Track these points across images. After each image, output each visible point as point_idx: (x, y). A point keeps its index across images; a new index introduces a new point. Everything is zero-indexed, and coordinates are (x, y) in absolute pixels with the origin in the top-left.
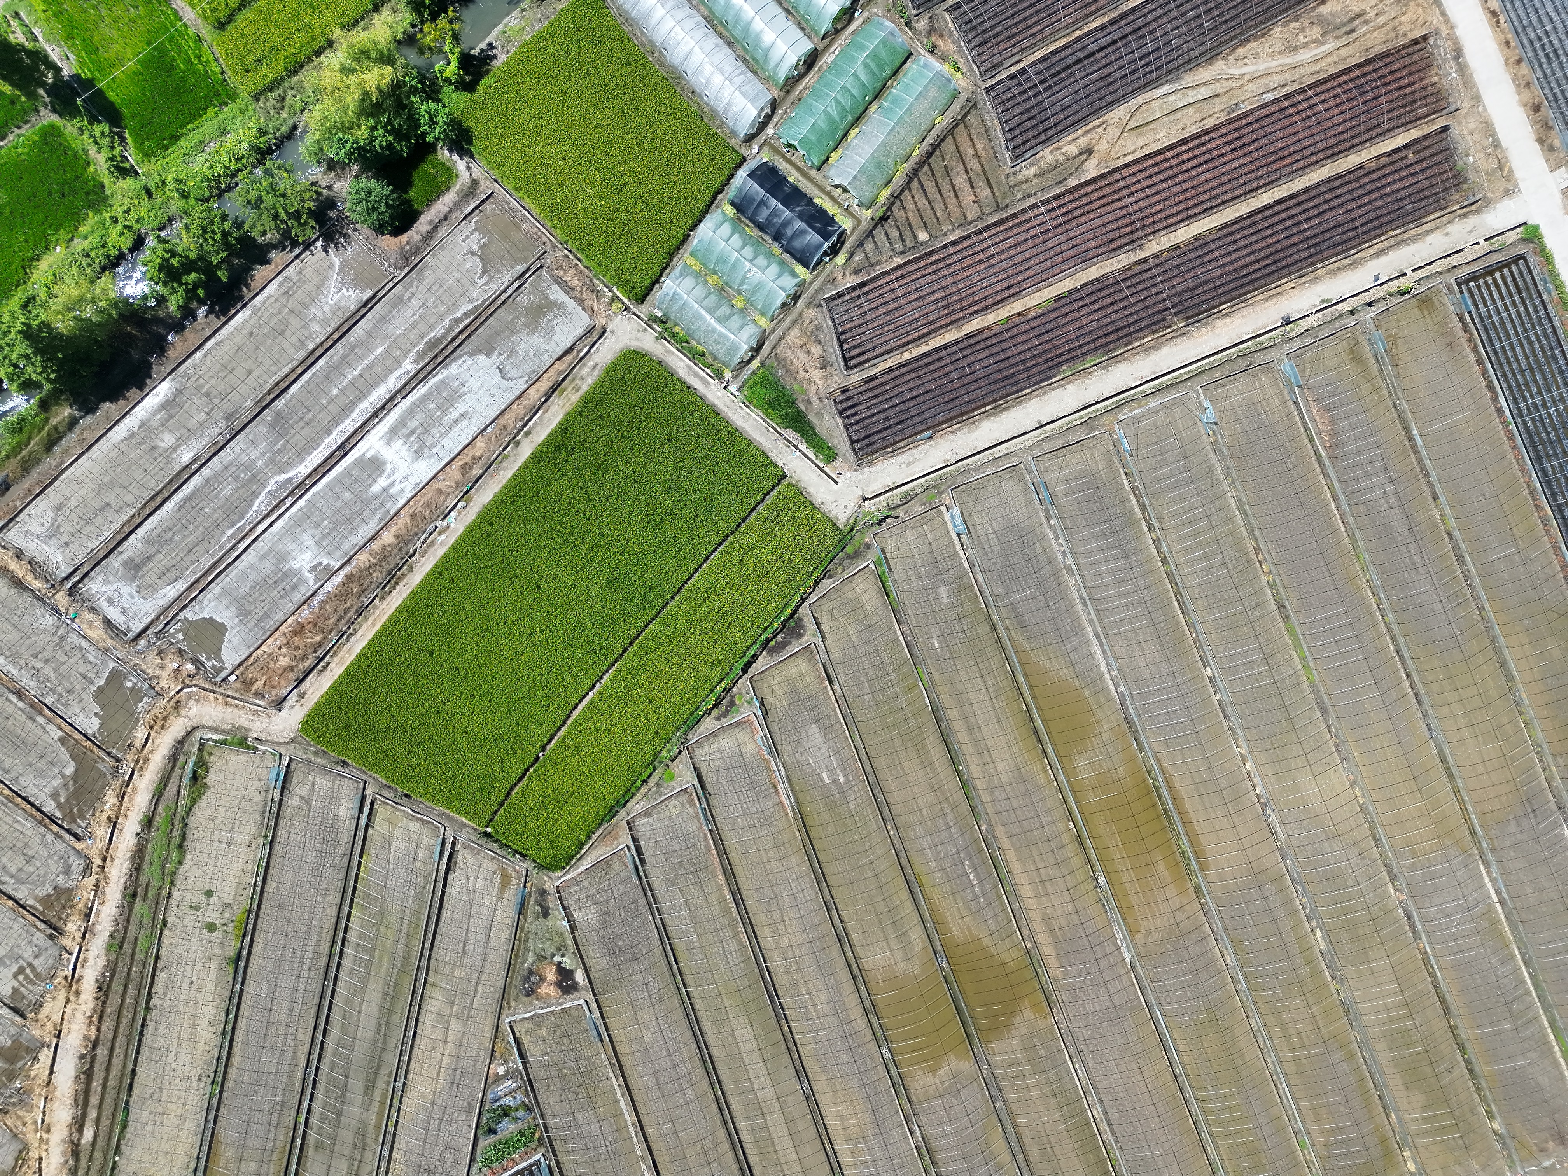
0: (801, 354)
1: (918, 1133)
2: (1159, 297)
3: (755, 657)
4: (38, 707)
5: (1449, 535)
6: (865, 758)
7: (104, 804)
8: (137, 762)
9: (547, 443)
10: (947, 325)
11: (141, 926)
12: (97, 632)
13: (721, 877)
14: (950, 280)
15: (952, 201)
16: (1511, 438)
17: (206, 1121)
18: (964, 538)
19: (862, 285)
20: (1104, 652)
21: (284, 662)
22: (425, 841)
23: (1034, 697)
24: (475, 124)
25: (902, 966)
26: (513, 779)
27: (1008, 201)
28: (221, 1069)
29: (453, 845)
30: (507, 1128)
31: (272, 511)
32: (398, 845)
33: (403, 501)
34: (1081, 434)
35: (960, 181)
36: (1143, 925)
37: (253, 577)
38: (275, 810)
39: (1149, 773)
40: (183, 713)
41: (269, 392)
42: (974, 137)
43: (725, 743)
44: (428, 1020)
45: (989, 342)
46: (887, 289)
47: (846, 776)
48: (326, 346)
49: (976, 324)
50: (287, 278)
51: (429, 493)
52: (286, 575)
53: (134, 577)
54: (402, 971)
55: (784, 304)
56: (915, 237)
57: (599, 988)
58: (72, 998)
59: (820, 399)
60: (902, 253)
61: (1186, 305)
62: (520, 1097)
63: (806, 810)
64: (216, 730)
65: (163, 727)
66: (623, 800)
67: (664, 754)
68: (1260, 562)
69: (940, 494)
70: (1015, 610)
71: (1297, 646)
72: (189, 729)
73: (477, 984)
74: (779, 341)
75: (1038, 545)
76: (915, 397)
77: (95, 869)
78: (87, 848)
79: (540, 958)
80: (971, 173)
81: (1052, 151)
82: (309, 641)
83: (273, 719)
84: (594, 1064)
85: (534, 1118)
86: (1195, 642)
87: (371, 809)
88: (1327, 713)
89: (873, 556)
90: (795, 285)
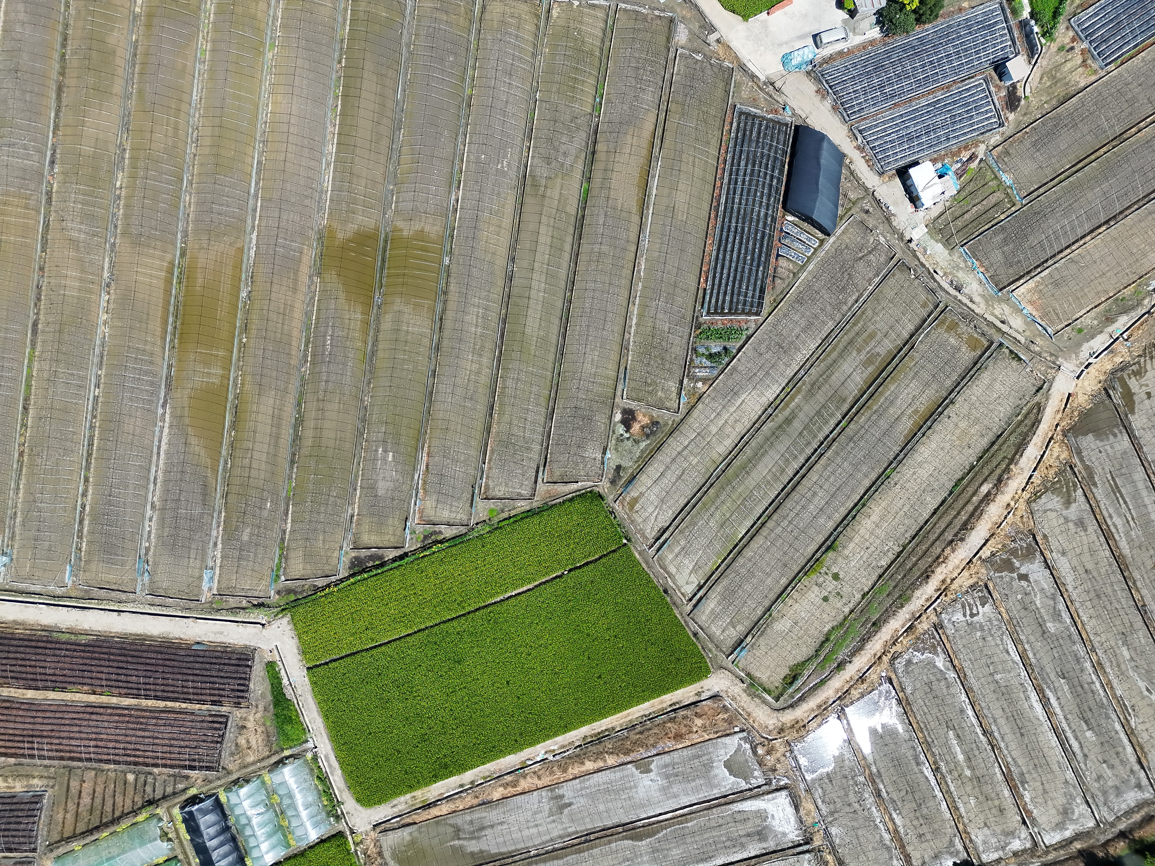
0: (253, 743)
1: (453, 197)
3: (394, 560)
4: (871, 780)
6: (357, 456)
7: (862, 693)
8: (824, 710)
9: (451, 774)
10: (146, 711)
11: (880, 602)
12: (807, 805)
13: (492, 430)
14: (128, 739)
15: (99, 789)
17: (906, 455)
18: (210, 564)
19: (187, 767)
20: (160, 441)
21: (699, 722)
22: (670, 557)
23: (223, 435)
25: (405, 309)
26: (592, 566)
27: (62, 770)
28: (879, 483)
29: (653, 545)
30: (715, 347)
31: (655, 823)
32: (689, 564)
33: (569, 783)
34: (95, 593)
35: (86, 800)
36: (232, 252)
37: (689, 786)
38: (755, 630)
39: (174, 346)
40: (780, 724)
42: (61, 824)
43: (445, 514)
44: (728, 443)
45: (124, 685)
46: (173, 756)
47: (377, 451)
49: (127, 702)
52: (667, 777)
53: (764, 828)
54: (729, 482)
55: (247, 781)
56: (136, 780)
57: (609, 401)
58: (949, 581)
59: (257, 707)
60: (150, 774)
62: (697, 361)
63: (413, 442)
64: (764, 702)
65: (797, 722)
66: (530, 513)
67: (488, 529)
68: (24, 445)
69: (211, 602)
70: (204, 500)
71: (30, 377)
72: (781, 711)
73: (686, 447)
74: (263, 759)
75: (166, 534)
76: (193, 675)
77: (889, 656)
78: (887, 671)
79: (637, 442)
80: (76, 802)
81: (14, 788)
82: (676, 727)
83: (725, 689)
84: (639, 356)
85: (695, 343)
86: (95, 417)
87: (694, 596)
88: (33, 324)
89: (280, 585)
90: (232, 791)
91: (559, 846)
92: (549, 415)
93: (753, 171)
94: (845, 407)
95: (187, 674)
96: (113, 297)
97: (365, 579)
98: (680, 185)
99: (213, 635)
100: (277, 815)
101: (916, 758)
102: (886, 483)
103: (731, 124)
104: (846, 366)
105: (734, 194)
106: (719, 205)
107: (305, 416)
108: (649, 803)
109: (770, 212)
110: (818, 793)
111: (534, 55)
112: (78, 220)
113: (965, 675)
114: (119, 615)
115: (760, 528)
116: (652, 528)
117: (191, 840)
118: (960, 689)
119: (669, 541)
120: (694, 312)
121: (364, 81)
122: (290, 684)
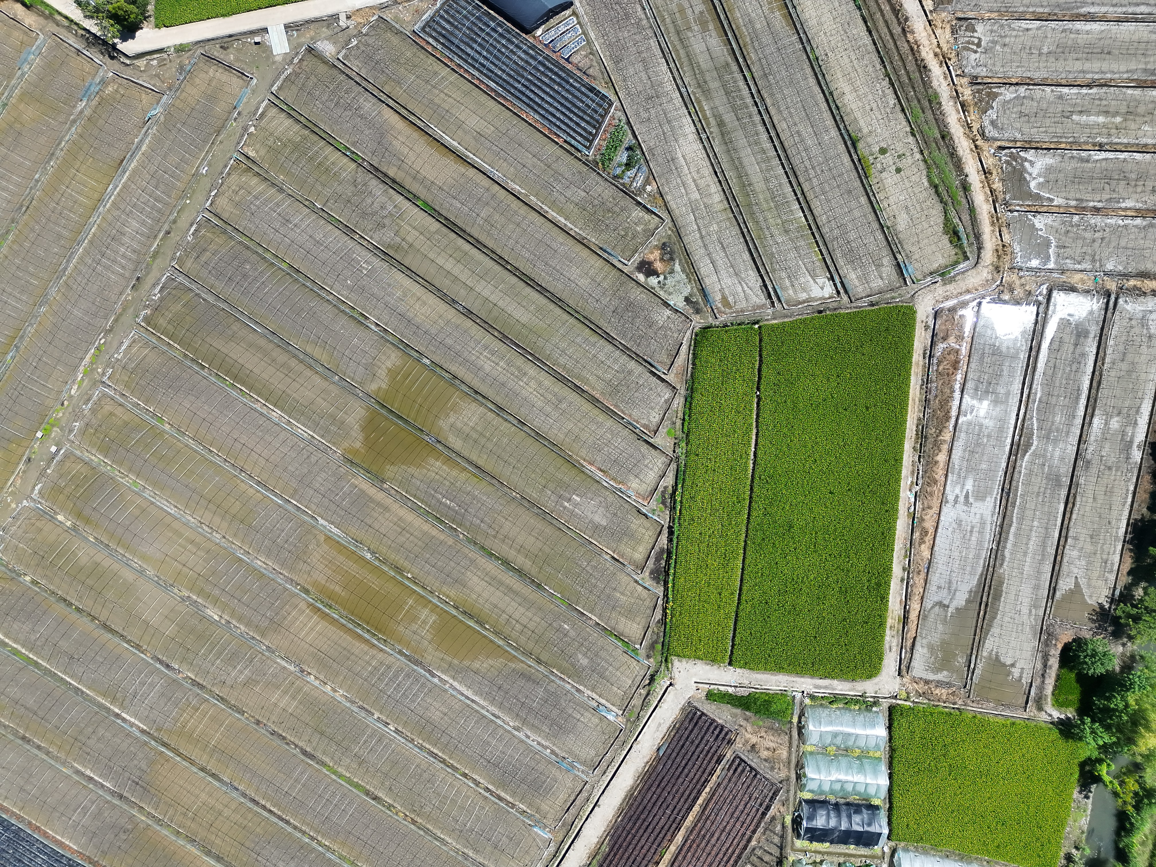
0: (772, 745)
1: (373, 327)
3: (670, 540)
4: (1081, 210)
6: (561, 526)
7: (1000, 180)
8: (998, 220)
9: (888, 584)
10: (696, 825)
11: (926, 122)
12: (1076, 279)
13: (597, 396)
14: (713, 853)
17: (805, 33)
18: (594, 703)
19: (764, 814)
20: (463, 694)
21: (952, 340)
22: (791, 292)
23: (485, 636)
24: (1065, 746)
25: (452, 420)
26: (764, 367)
28: (817, 70)
29: (773, 303)
30: (622, 157)
31: (1023, 425)
32: (806, 279)
33: (948, 486)
34: (569, 817)
36: (326, 547)
37: (1005, 378)
38: (894, 248)
39: (385, 641)
40: (991, 267)
41: (1075, 496)
43: (651, 476)
44: (714, 188)
45: (663, 832)
46: (748, 821)
47: (565, 508)
48: (1061, 547)
49: (679, 838)
50: (1112, 571)
51: (935, 503)
52: (987, 392)
53: (1077, 328)
54: (749, 205)
55: (803, 767)
57: (624, 278)
58: (938, 50)
59: (741, 726)
60: (754, 849)
62: (626, 180)
63: (574, 471)
64: (963, 271)
65: (997, 251)
66: (689, 400)
67: (683, 444)
68: (407, 816)
69: (628, 720)
70: (534, 681)
71: (349, 781)
72: (980, 260)
73: (699, 229)
74: (790, 743)
75: (547, 730)
76: (684, 768)
77: (978, 137)
78: (991, 146)
79: (672, 272)
82: (945, 363)
83: (934, 302)
84: (596, 231)
85: (609, 173)
86: (413, 740)
87: (836, 288)
88: (303, 754)
89: (642, 652)
90: (805, 785)
91: (1000, 519)
92: (609, 339)
93: (480, 45)
94: (735, 68)
95: (681, 773)
96: (314, 672)
97: (674, 574)
98: (460, 117)
99: (658, 733)
100: (846, 756)
101: (1082, 160)
102: (821, 63)
103: (428, 43)
104: (698, 46)
105: (492, 72)
106: (495, 91)
107: (504, 555)
108: (1002, 421)
109: (524, 47)
110: (1069, 264)
111: (281, 190)
112: (230, 669)
113: (1029, 78)
114: (599, 806)
115: (805, 198)
116: (757, 296)
117: (831, 843)
118: (1039, 89)
119: (776, 287)
120: (580, 160)
121: (230, 355)
122: (736, 687)
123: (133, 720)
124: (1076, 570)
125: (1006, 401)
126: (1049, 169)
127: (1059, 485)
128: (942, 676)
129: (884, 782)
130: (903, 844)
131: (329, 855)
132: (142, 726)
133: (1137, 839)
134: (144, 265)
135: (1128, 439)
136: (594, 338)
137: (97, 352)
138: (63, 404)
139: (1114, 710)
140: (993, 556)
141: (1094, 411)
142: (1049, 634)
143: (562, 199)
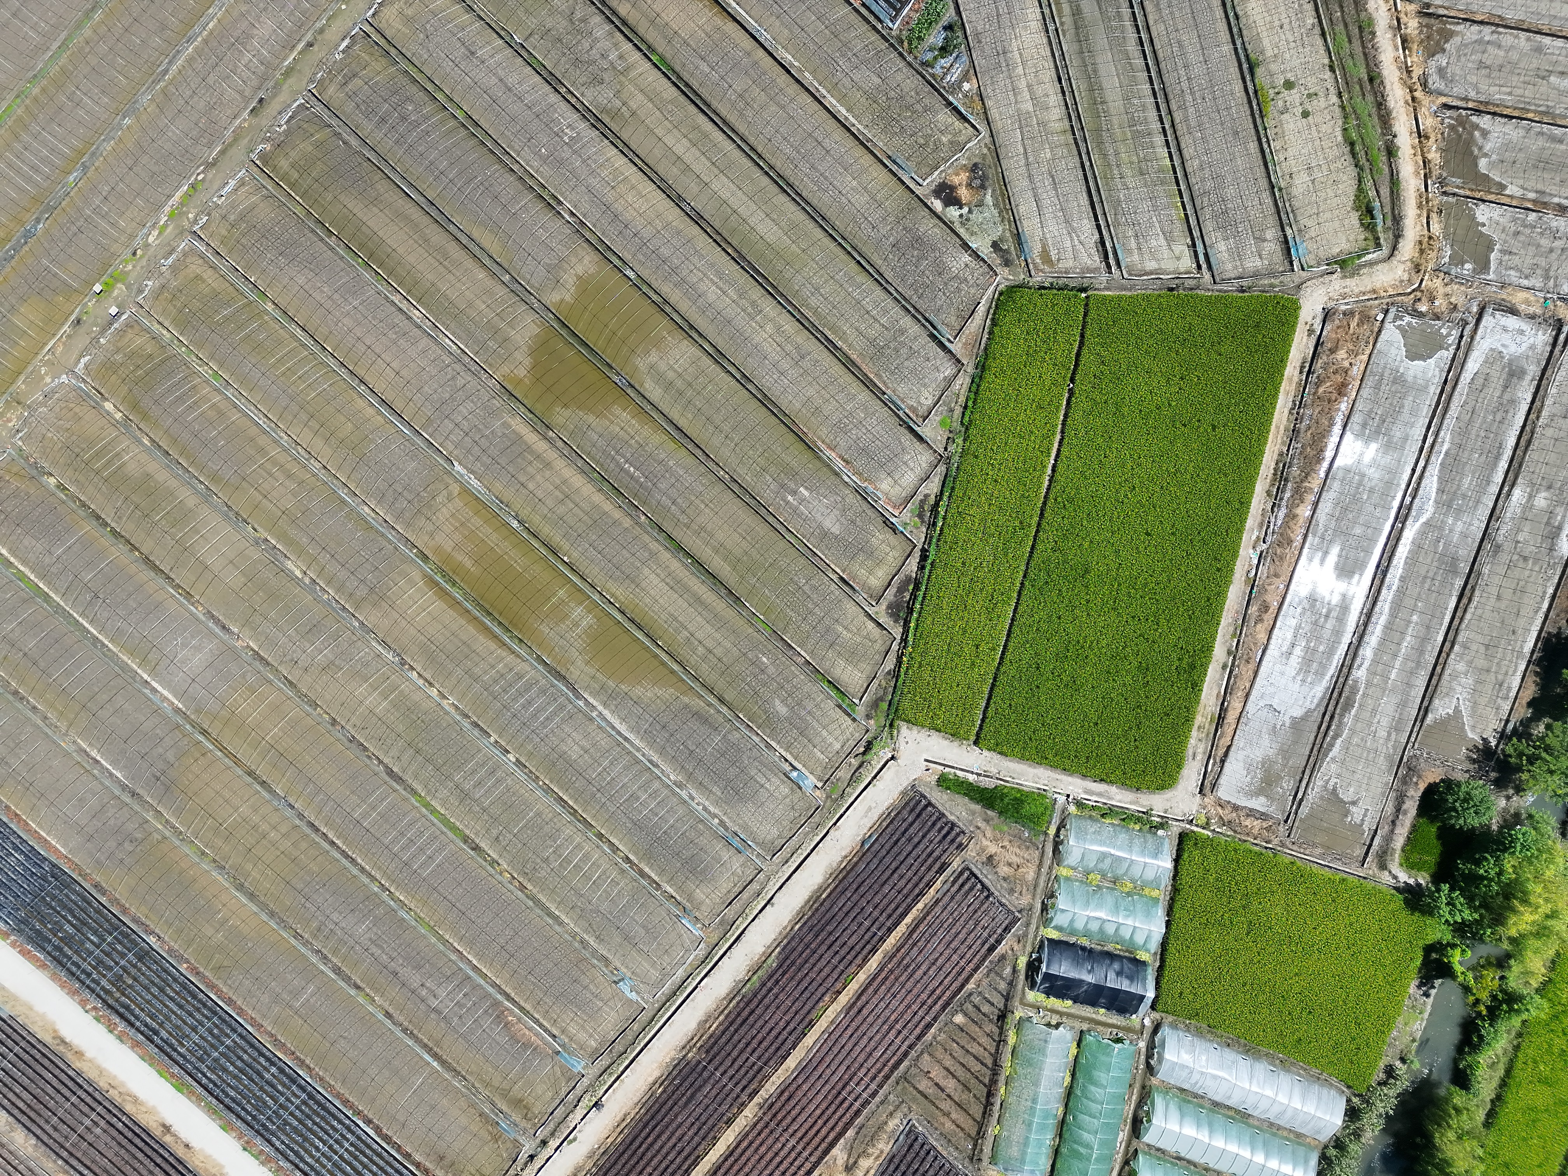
0: (1015, 860)
1: (567, 217)
2: (721, 1069)
3: (921, 568)
4: (1540, 206)
5: (358, 987)
6: (778, 527)
7: (1438, 149)
8: (1427, 202)
9: (1205, 667)
10: (898, 950)
11: (1352, 55)
12: (1518, 298)
13: (854, 357)
14: (915, 991)
15: (948, 1062)
16: (346, 1102)
18: (787, 767)
19: (992, 949)
20: (613, 728)
21: (1341, 354)
22: (1136, 257)
23: (656, 656)
24: (1409, 921)
25: (653, 357)
26: (1085, 351)
27: (899, 1088)
29: (1109, 266)
30: (936, 37)
31: (1419, 484)
32: (1158, 242)
33: (1306, 551)
34: (730, 913)
35: (950, 1085)
36: (458, 503)
37: (1405, 415)
38: (1284, 217)
39: (521, 640)
40: (1409, 264)
41: (1473, 589)
42: (958, 1130)
43: (909, 479)
44: (1054, 99)
45: (853, 953)
46: (968, 956)
47: (788, 503)
48: (1444, 655)
49: (873, 964)
50: (1507, 698)
51: (1286, 569)
52: (1378, 432)
53: (1510, 364)
54: (1098, 130)
55: (1052, 896)
56: (966, 1014)
57: (915, 203)
59: (979, 828)
60: (970, 994)
61: (695, 1075)
62: (938, 70)
63: (808, 454)
64: (1371, 264)
65: (1420, 243)
66: (976, 382)
67: (960, 441)
68: (514, 878)
69: (829, 796)
70: (711, 725)
71: (444, 820)
72: (1396, 252)
73: (1026, 153)
74: (1041, 862)
75: (719, 793)
76: (894, 872)
77: (1418, 86)
78: (1433, 102)
79: (980, 204)
80: (944, 1096)
81: (882, 1152)
82: (1328, 384)
83: (1326, 299)
84: (886, 133)
85: (916, 58)
86: (537, 777)
87: (1198, 262)
88: (388, 774)
89: (860, 711)
90: (1052, 919)
91: (1368, 606)
92: (881, 281)
95: (888, 879)
96: (418, 667)
97: (920, 611)
99: (866, 820)
100: (1113, 889)
101: (1553, 139)
107: (696, 551)
108: (1393, 473)
110: (1513, 277)
112: (308, 645)
113: (1499, 16)
114: (773, 905)
115: (1175, 132)
116: (1090, 255)
117: (1075, 1002)
118: (1511, 34)
119: (1117, 246)
120: (878, 32)
121: (368, 223)
122: (978, 775)
123: (165, 693)
124: (1459, 689)
125: (1403, 448)
126: (1507, 146)
127: (1455, 572)
128: (1259, 804)
129: (1158, 929)
130: (1170, 1018)
131: (402, 914)
132: (176, 702)
133: (1484, 1058)
134: (272, 84)
135: (1557, 524)
136: (862, 278)
137: (191, 191)
138: (134, 254)
139: (1483, 878)
140: (1351, 653)
141: (1516, 478)
142: (1410, 769)
143: (846, 81)
